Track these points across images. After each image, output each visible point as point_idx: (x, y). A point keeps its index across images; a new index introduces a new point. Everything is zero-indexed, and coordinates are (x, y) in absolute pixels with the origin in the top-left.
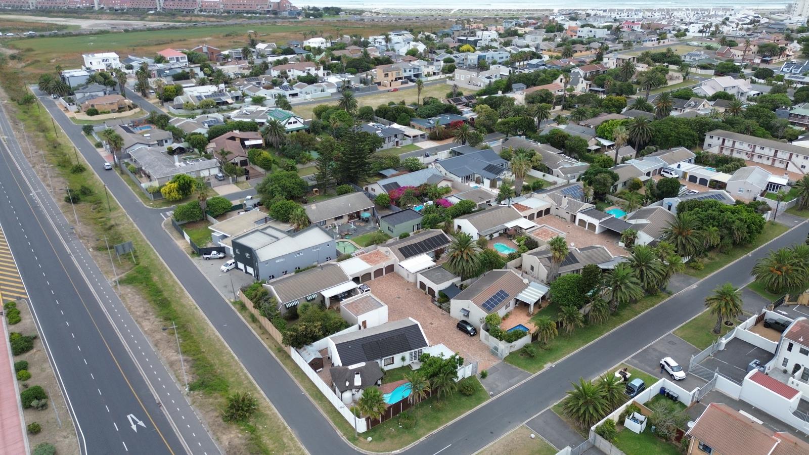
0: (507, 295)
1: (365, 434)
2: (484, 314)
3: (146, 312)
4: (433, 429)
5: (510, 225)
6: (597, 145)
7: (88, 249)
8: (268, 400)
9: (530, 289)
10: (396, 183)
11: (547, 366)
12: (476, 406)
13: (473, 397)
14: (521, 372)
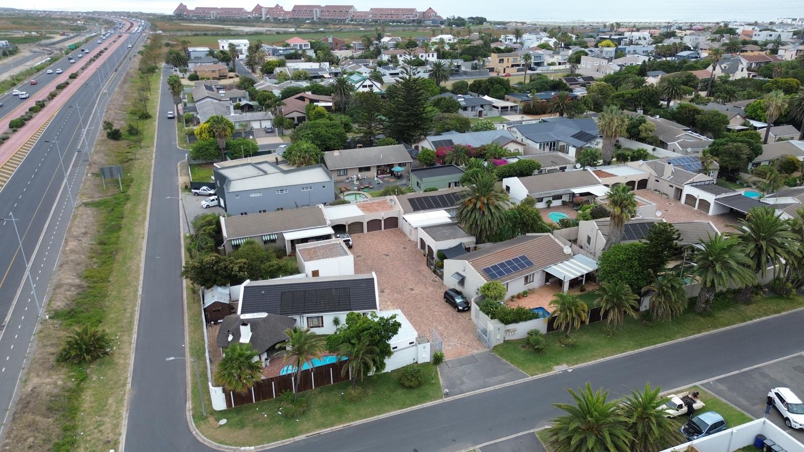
0: (530, 264)
1: (222, 414)
2: (481, 281)
3: (86, 233)
4: (325, 427)
5: (577, 191)
6: (744, 125)
7: (87, 174)
8: (133, 346)
9: (573, 263)
10: (450, 141)
11: (558, 369)
12: (412, 405)
13: (416, 391)
14: (512, 370)
